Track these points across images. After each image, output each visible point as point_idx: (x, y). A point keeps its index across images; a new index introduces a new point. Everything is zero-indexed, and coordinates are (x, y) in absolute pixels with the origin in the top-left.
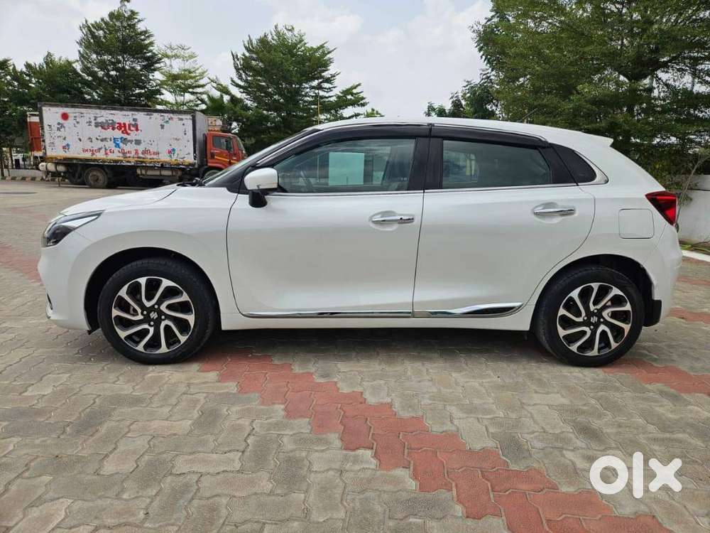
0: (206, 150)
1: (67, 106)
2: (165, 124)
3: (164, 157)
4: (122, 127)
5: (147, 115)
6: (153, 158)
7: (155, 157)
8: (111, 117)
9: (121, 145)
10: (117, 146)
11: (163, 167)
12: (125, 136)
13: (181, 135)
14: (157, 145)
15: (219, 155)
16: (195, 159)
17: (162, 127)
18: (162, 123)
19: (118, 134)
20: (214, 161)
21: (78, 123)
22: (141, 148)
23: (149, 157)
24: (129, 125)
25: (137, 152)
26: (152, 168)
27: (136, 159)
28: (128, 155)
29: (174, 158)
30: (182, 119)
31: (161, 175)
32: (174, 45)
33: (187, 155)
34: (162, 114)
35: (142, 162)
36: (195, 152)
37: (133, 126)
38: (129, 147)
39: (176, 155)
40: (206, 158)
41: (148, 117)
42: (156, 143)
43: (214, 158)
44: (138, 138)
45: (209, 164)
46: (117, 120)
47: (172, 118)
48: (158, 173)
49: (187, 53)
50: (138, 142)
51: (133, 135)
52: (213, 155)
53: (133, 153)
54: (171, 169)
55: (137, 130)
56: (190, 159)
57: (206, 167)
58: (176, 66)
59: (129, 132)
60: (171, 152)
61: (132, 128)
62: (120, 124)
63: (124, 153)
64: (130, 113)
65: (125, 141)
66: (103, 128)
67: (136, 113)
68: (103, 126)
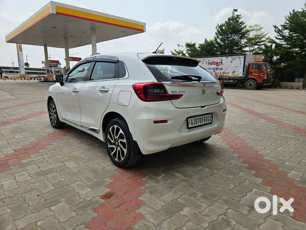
0: (249, 71)
1: (200, 58)
2: (233, 61)
3: (231, 75)
4: (217, 64)
5: (226, 58)
6: (226, 75)
7: (227, 75)
8: (214, 60)
9: (216, 70)
10: (214, 71)
11: (229, 79)
12: (217, 67)
13: (238, 65)
14: (229, 69)
15: (254, 72)
16: (243, 75)
17: (232, 62)
18: (232, 60)
19: (215, 66)
20: (251, 75)
21: (203, 63)
22: (222, 71)
23: (225, 75)
24: (219, 62)
25: (221, 73)
26: (225, 79)
27: (220, 76)
28: (217, 74)
29: (235, 74)
30: (240, 58)
31: (229, 82)
32: (253, 25)
33: (240, 73)
34: (232, 57)
35: (222, 77)
36: (243, 72)
37: (221, 63)
38: (218, 71)
39: (235, 73)
40: (248, 74)
41: (227, 58)
42: (228, 69)
43: (251, 74)
44: (221, 67)
45: (249, 77)
46: (215, 61)
47: (236, 58)
48: (228, 81)
49: (258, 28)
50: (222, 69)
51: (220, 67)
52: (251, 73)
53: (219, 73)
54: (232, 79)
55: (222, 64)
56: (241, 75)
57: (247, 78)
58: (252, 35)
59: (219, 65)
60: (234, 72)
61: (220, 64)
62: (216, 62)
63: (216, 74)
64: (220, 58)
65: (217, 69)
66: (210, 65)
67: (222, 57)
68: (210, 64)
